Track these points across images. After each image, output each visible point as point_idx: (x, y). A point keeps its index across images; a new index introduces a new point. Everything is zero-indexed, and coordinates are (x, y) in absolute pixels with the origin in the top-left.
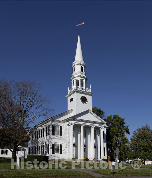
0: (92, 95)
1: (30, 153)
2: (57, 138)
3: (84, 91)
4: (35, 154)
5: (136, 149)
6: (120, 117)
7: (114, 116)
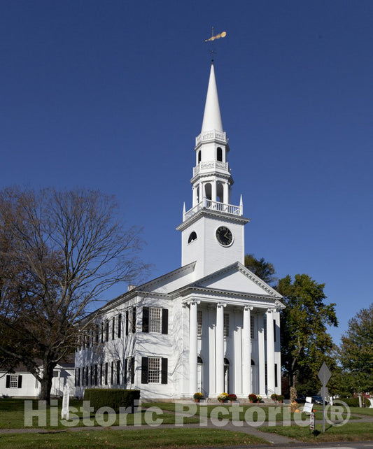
0: (244, 223)
1: (81, 383)
2: (154, 340)
3: (225, 214)
4: (96, 384)
5: (358, 366)
6: (312, 280)
7: (296, 277)
